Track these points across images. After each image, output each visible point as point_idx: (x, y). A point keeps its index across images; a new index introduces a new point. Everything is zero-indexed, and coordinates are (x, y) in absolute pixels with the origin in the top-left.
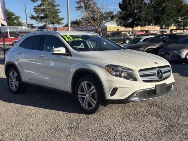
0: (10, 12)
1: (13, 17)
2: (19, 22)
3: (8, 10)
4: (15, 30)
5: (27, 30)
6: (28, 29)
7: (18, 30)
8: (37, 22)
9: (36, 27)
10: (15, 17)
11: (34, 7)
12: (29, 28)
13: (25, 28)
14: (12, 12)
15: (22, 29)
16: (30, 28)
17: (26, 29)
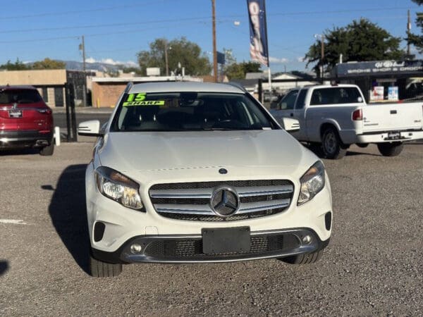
0: (380, 29)
1: (385, 40)
2: (397, 50)
3: (376, 26)
4: (368, 71)
5: (395, 69)
6: (399, 68)
7: (375, 70)
8: (420, 51)
9: (417, 61)
10: (389, 41)
11: (418, 14)
12: (400, 65)
13: (391, 65)
14: (383, 29)
15: (383, 67)
16: (403, 65)
17: (392, 67)
